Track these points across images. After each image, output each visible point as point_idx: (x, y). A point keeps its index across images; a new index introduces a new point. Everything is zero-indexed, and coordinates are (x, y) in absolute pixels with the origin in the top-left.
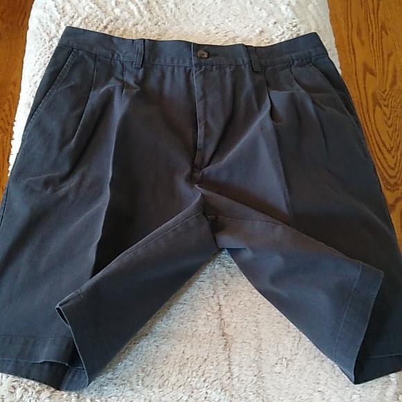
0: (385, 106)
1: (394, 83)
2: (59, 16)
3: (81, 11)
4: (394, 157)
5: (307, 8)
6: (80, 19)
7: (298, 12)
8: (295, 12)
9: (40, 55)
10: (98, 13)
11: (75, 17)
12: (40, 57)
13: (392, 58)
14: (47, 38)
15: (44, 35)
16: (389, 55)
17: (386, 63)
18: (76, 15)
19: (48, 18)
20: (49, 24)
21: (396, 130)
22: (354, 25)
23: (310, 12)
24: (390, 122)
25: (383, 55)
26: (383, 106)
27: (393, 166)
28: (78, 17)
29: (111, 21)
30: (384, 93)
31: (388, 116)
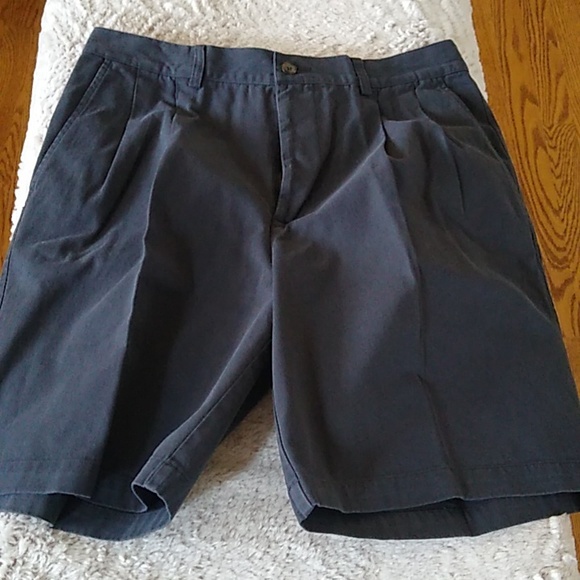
0: (551, 147)
1: (565, 115)
2: (84, 13)
3: (116, 5)
4: (563, 220)
5: (440, 5)
6: (115, 17)
7: (427, 10)
8: (422, 10)
9: (57, 67)
10: (140, 8)
11: (108, 14)
12: (57, 71)
13: (562, 80)
14: (68, 44)
15: (64, 39)
16: (559, 75)
17: (554, 86)
18: (110, 11)
19: (70, 15)
20: (70, 23)
21: (567, 181)
22: (508, 31)
23: (444, 10)
24: (557, 172)
25: (549, 73)
26: (548, 148)
27: (561, 234)
28: (112, 14)
29: (160, 20)
30: (550, 128)
31: (556, 161)
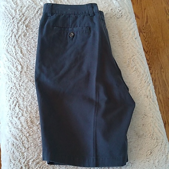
0: (144, 32)
1: (147, 22)
2: (15, 6)
3: (25, 3)
4: (148, 55)
6: (25, 8)
9: (9, 26)
11: (23, 7)
13: (146, 10)
14: (11, 18)
15: (9, 16)
17: (143, 13)
18: (23, 6)
19: (10, 7)
20: (11, 10)
21: (149, 43)
24: (146, 40)
25: (142, 9)
27: (148, 59)
30: (143, 26)
31: (145, 37)
